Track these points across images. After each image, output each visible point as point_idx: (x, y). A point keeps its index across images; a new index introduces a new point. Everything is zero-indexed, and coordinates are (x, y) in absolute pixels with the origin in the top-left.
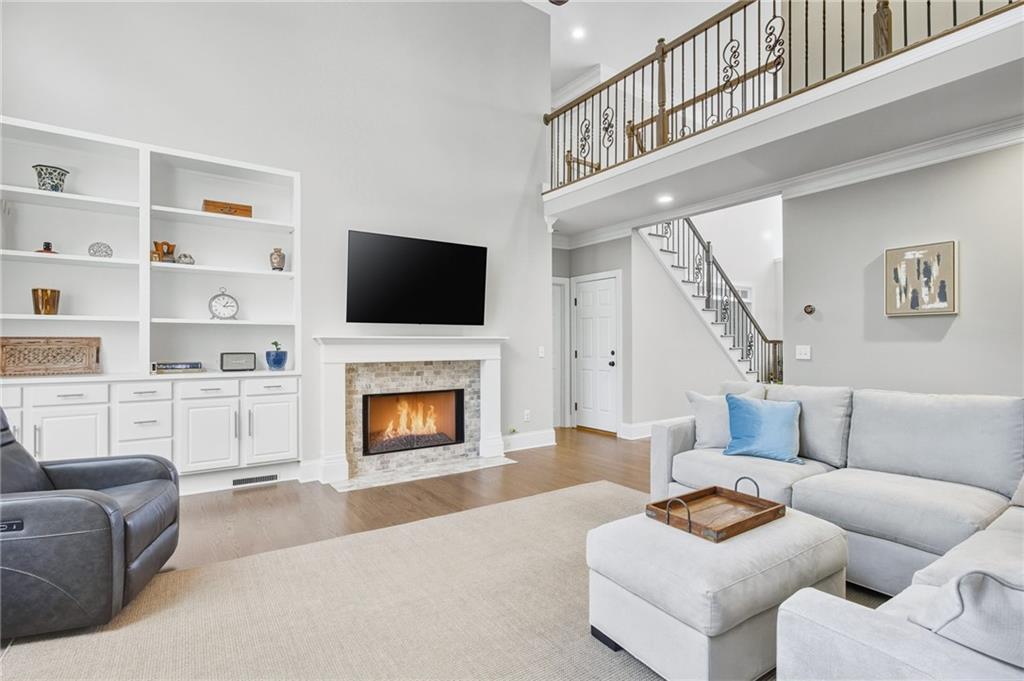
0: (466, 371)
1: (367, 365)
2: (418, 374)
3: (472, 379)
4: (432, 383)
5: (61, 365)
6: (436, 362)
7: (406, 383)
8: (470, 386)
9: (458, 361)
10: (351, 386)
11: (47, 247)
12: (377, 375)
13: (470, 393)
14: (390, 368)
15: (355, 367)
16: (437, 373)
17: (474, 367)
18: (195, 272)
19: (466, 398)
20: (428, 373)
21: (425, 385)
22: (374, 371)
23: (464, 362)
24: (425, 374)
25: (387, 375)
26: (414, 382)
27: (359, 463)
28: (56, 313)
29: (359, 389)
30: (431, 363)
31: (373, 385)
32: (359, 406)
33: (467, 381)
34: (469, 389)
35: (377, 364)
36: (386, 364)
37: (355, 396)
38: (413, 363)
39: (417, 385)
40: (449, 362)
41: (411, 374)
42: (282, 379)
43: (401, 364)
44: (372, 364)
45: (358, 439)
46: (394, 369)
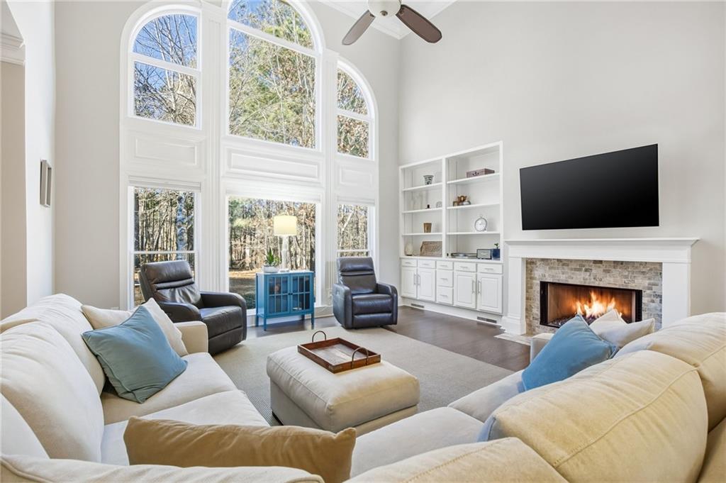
0: (643, 273)
1: (543, 260)
2: (586, 270)
3: (652, 281)
4: (601, 280)
5: (436, 253)
6: (605, 261)
7: (574, 276)
8: (650, 289)
9: (634, 262)
10: (531, 274)
11: (428, 207)
12: (550, 268)
13: (650, 296)
14: (561, 264)
15: (534, 261)
16: (607, 271)
17: (655, 269)
18: (473, 208)
19: (645, 300)
20: (597, 271)
21: (593, 280)
22: (548, 264)
23: (641, 263)
24: (594, 271)
25: (558, 269)
26: (583, 276)
27: (537, 328)
28: (430, 232)
29: (537, 276)
30: (601, 262)
31: (547, 275)
32: (537, 288)
33: (646, 282)
34: (648, 292)
35: (550, 260)
36: (558, 260)
37: (534, 281)
38: (582, 261)
39: (584, 279)
40: (622, 263)
41: (580, 270)
42: (495, 265)
43: (571, 261)
44: (547, 260)
45: (536, 311)
46: (563, 265)
